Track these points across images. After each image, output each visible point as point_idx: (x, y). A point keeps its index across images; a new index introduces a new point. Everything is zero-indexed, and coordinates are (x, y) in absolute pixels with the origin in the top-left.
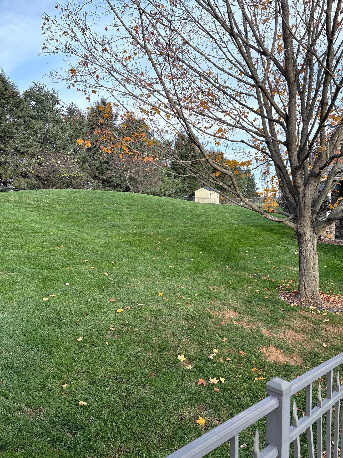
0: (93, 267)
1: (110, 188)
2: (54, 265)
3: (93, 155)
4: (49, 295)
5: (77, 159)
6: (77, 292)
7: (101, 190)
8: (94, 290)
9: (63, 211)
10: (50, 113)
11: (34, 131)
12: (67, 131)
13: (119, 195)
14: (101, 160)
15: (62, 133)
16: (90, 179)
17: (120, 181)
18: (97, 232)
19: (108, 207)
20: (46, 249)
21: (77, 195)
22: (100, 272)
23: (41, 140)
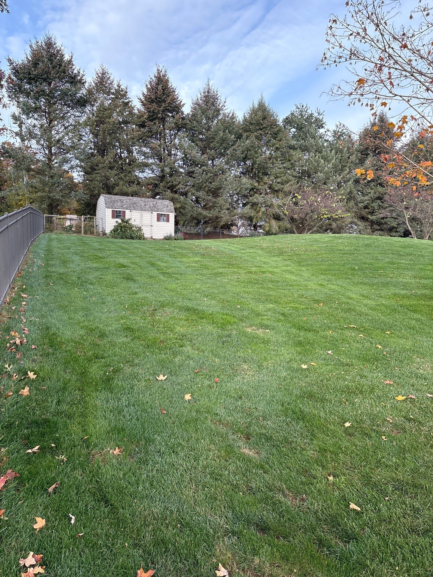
0: (361, 335)
1: (381, 233)
2: (312, 326)
3: (361, 189)
4: (307, 362)
5: (342, 195)
6: (342, 364)
7: (368, 234)
8: (364, 365)
9: (322, 261)
10: (312, 141)
11: (292, 164)
12: (331, 160)
13: (396, 241)
14: (372, 195)
15: (325, 163)
16: (356, 220)
17: (396, 223)
18: (365, 290)
19: (381, 258)
20: (302, 306)
21: (340, 241)
22: (371, 343)
23: (299, 173)
